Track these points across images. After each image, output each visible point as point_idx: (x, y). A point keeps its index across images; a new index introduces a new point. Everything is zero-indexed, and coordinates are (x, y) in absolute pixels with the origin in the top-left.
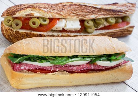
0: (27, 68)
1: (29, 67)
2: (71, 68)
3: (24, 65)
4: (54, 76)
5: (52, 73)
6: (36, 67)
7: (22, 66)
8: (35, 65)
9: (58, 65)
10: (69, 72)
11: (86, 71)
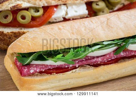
0: (38, 70)
1: (41, 68)
2: (94, 61)
3: (34, 68)
4: (74, 74)
5: (71, 71)
6: (50, 67)
7: (31, 69)
8: (47, 65)
9: (77, 59)
10: (92, 66)
11: (116, 61)
